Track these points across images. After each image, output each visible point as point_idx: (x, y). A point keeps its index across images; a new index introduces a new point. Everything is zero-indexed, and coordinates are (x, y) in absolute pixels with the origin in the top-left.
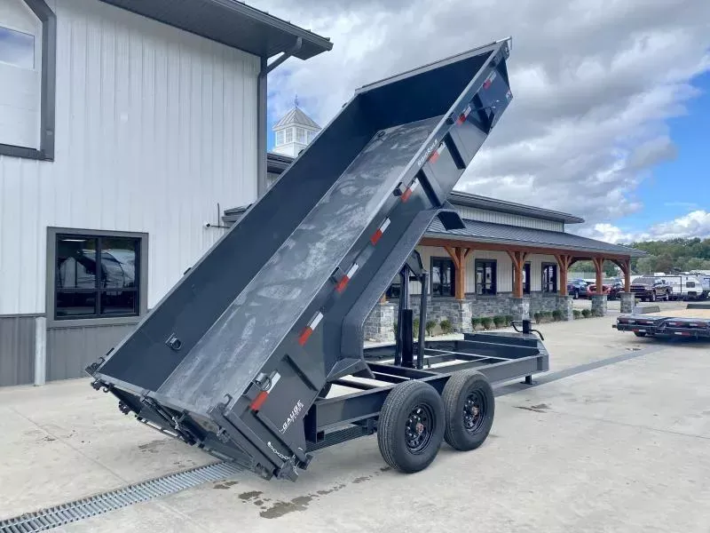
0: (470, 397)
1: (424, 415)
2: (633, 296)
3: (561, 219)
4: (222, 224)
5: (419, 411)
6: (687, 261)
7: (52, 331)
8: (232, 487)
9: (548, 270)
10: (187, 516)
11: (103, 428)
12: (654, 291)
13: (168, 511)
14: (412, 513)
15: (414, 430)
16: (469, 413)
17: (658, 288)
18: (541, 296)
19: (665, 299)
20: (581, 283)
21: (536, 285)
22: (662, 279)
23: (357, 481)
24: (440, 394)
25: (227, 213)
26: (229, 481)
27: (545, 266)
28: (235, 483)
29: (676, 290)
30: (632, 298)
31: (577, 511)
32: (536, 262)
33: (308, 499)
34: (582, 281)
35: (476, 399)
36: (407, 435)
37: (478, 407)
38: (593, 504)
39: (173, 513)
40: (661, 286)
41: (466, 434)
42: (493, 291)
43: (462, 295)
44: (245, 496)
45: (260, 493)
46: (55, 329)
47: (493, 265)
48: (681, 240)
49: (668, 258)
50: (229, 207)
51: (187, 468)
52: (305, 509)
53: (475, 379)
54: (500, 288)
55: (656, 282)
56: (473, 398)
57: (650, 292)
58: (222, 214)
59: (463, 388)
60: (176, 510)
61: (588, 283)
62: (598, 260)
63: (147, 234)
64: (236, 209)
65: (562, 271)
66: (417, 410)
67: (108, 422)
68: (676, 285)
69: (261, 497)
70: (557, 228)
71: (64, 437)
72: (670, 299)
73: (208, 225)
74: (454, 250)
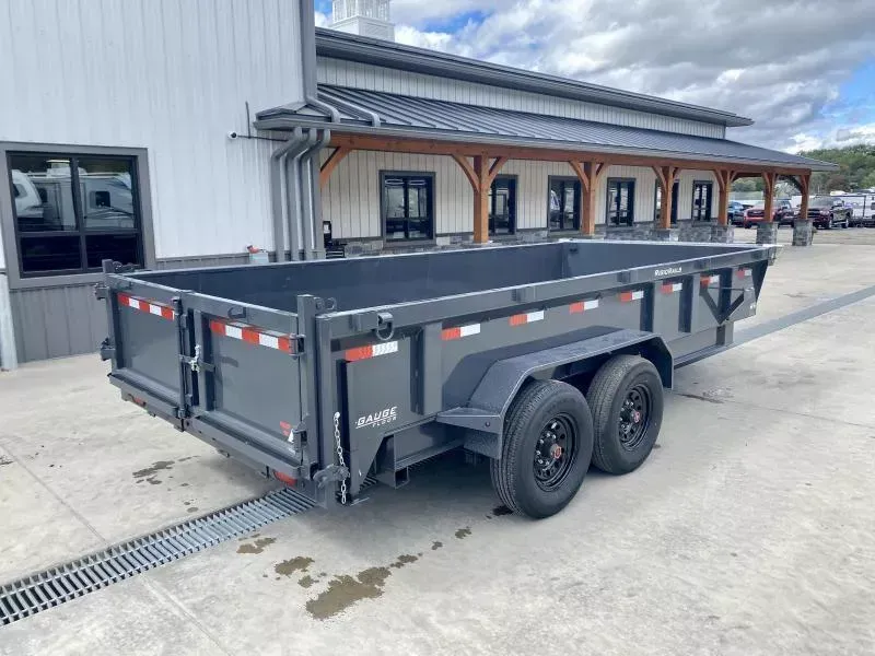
0: (630, 397)
1: (562, 431)
2: (810, 224)
3: (722, 121)
4: (254, 133)
5: (554, 426)
6: (867, 175)
7: (19, 294)
8: (267, 549)
9: (701, 191)
10: (189, 612)
11: (85, 440)
12: (832, 215)
13: (162, 600)
14: (551, 600)
15: (546, 455)
16: (626, 419)
17: (838, 212)
18: (690, 225)
19: (844, 226)
20: (736, 207)
21: (685, 211)
22: (842, 199)
23: (460, 534)
24: (585, 394)
25: (260, 117)
26: (262, 538)
27: (697, 185)
28: (271, 541)
29: (857, 213)
30: (810, 226)
31: (815, 593)
32: (685, 179)
33: (384, 572)
34: (738, 204)
35: (637, 398)
36: (535, 463)
37: (639, 408)
38: (838, 580)
39: (169, 605)
40: (840, 209)
41: (621, 451)
42: (629, 220)
43: (592, 228)
44: (285, 568)
45: (310, 560)
46: (24, 290)
47: (631, 185)
48: (862, 147)
49: (843, 171)
50: (263, 107)
51: (203, 513)
52: (379, 593)
53: (639, 370)
54: (637, 217)
55: (835, 203)
56: (634, 397)
57: (825, 216)
58: (253, 119)
59: (621, 384)
60: (172, 597)
61: (746, 207)
62: (770, 176)
63: (146, 149)
64: (272, 111)
65: (723, 193)
66: (551, 425)
67: (94, 430)
68: (858, 207)
69: (312, 571)
70: (716, 133)
71: (26, 457)
72: (851, 225)
73: (234, 136)
74: (582, 165)
